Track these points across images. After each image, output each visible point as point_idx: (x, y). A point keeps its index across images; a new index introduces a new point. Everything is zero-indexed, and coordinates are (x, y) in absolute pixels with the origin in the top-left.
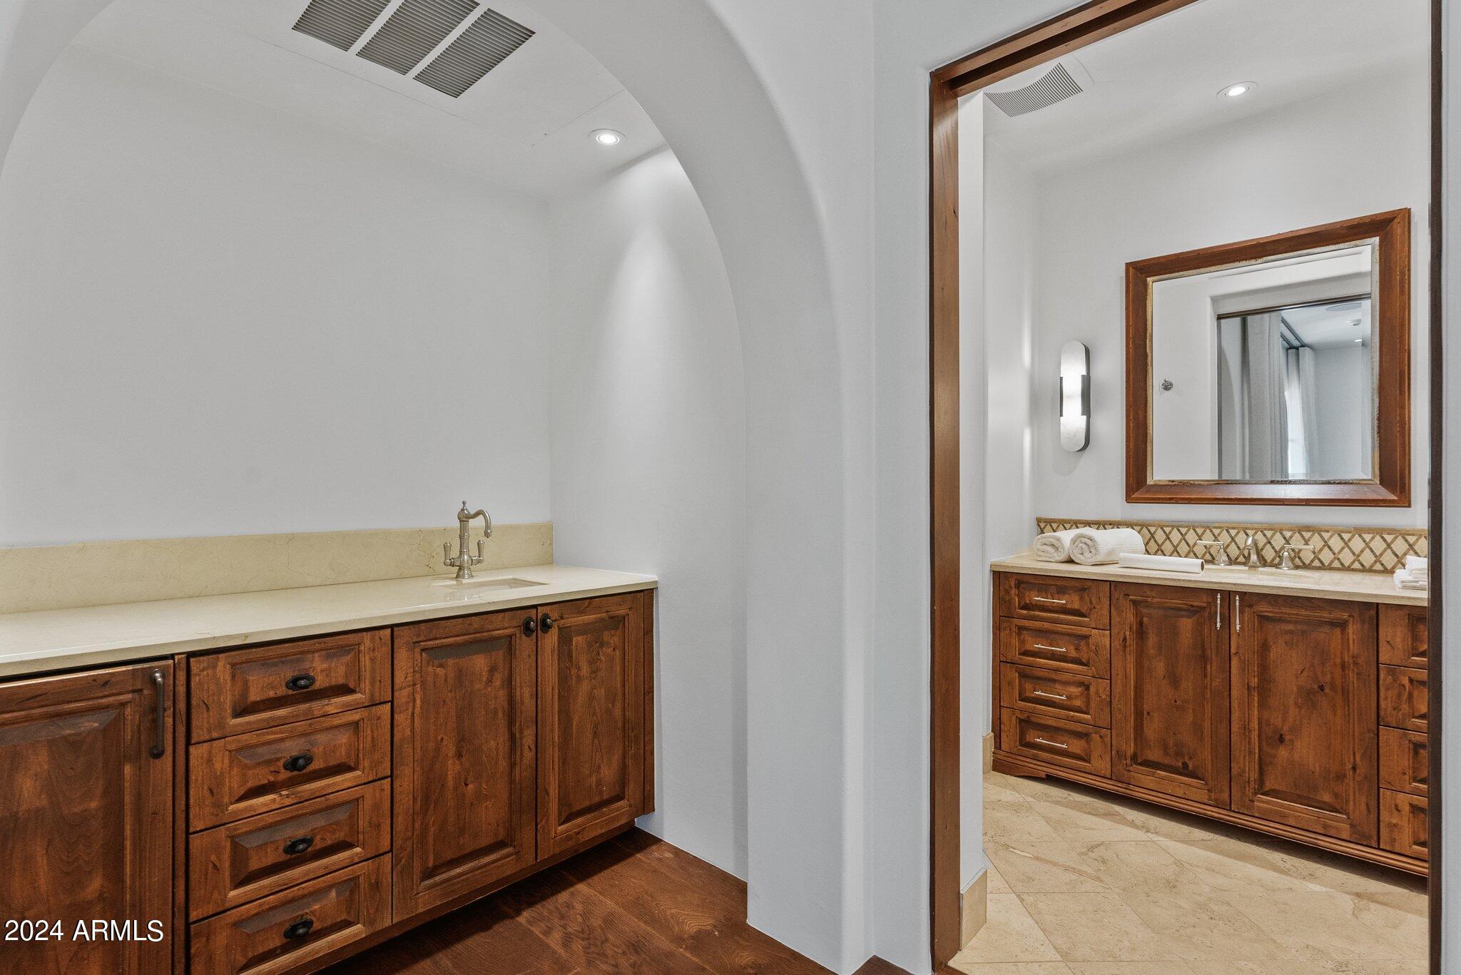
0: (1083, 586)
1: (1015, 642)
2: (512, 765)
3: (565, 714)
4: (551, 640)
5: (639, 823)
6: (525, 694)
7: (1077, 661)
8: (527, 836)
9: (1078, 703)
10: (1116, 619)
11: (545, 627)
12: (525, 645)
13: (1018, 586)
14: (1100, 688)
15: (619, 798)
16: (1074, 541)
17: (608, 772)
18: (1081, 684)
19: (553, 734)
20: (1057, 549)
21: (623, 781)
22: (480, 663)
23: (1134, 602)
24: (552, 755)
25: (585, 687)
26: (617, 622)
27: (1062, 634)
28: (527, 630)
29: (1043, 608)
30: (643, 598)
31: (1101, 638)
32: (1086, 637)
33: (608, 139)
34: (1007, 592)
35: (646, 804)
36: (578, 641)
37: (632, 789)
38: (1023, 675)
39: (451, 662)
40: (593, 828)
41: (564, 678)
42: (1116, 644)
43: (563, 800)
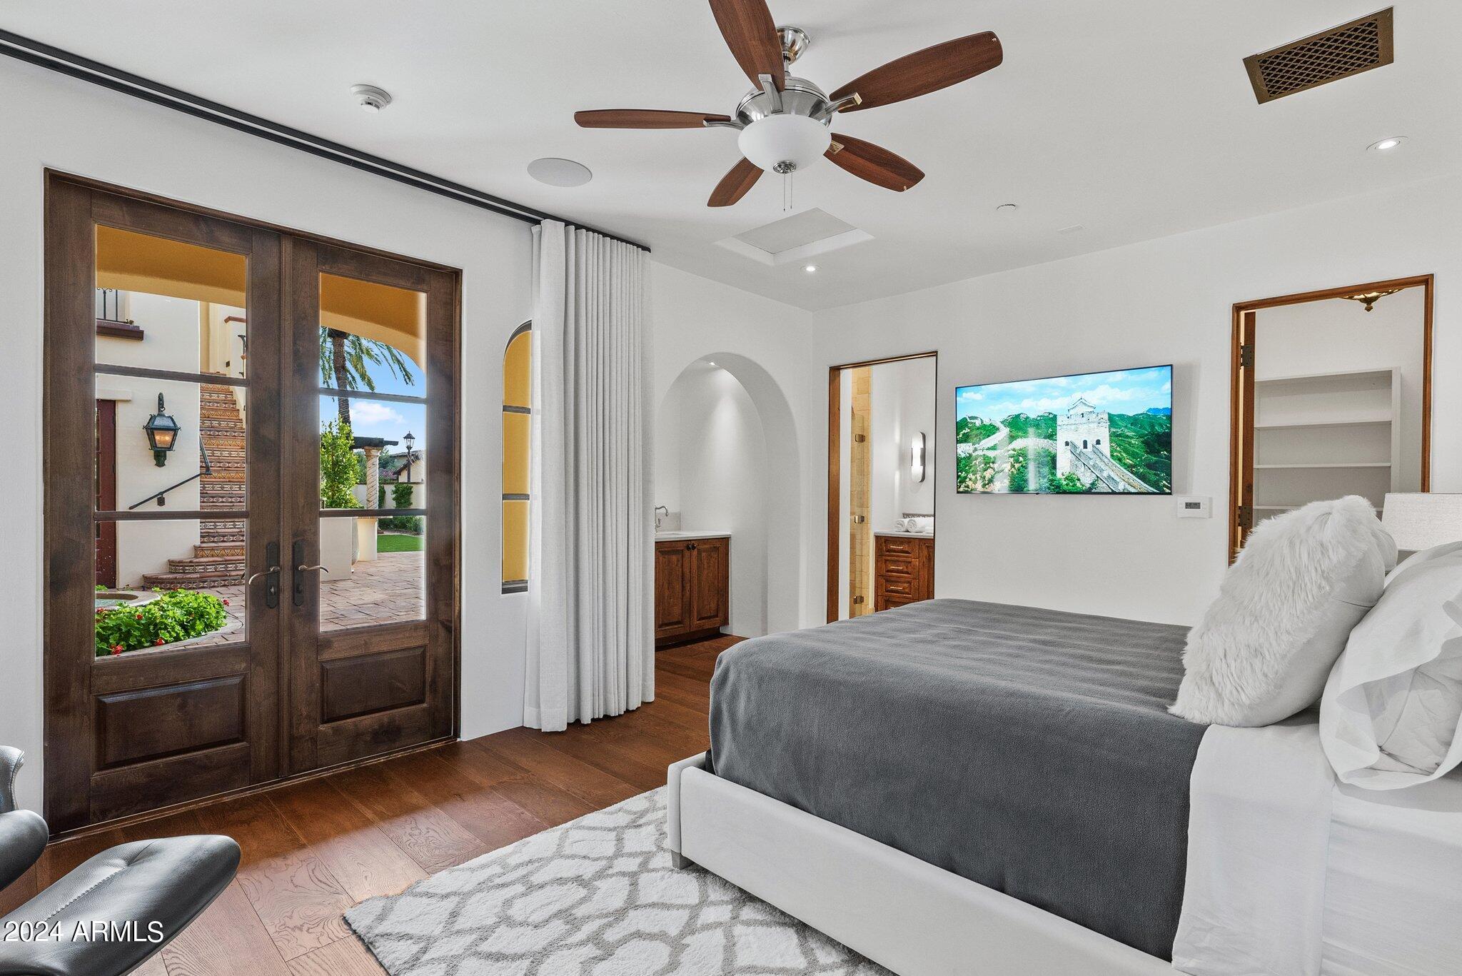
0: (909, 540)
1: (884, 566)
2: (683, 595)
3: (699, 583)
4: (695, 552)
5: (722, 630)
6: (687, 571)
7: (907, 573)
8: (687, 621)
9: (907, 590)
10: (921, 554)
11: (694, 548)
12: (687, 553)
13: (885, 542)
14: (915, 583)
15: (717, 616)
16: (908, 522)
17: (713, 606)
18: (909, 582)
19: (696, 588)
20: (902, 526)
21: (717, 610)
22: (674, 558)
23: (928, 547)
24: (695, 594)
25: (706, 572)
26: (716, 549)
27: (901, 562)
28: (688, 548)
29: (895, 551)
30: (725, 541)
31: (916, 562)
32: (910, 562)
33: (712, 364)
34: (881, 545)
35: (726, 622)
36: (704, 554)
37: (720, 614)
38: (887, 581)
39: (666, 556)
40: (708, 624)
41: (699, 567)
42: (921, 564)
43: (699, 612)
